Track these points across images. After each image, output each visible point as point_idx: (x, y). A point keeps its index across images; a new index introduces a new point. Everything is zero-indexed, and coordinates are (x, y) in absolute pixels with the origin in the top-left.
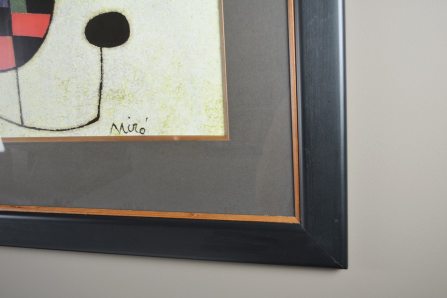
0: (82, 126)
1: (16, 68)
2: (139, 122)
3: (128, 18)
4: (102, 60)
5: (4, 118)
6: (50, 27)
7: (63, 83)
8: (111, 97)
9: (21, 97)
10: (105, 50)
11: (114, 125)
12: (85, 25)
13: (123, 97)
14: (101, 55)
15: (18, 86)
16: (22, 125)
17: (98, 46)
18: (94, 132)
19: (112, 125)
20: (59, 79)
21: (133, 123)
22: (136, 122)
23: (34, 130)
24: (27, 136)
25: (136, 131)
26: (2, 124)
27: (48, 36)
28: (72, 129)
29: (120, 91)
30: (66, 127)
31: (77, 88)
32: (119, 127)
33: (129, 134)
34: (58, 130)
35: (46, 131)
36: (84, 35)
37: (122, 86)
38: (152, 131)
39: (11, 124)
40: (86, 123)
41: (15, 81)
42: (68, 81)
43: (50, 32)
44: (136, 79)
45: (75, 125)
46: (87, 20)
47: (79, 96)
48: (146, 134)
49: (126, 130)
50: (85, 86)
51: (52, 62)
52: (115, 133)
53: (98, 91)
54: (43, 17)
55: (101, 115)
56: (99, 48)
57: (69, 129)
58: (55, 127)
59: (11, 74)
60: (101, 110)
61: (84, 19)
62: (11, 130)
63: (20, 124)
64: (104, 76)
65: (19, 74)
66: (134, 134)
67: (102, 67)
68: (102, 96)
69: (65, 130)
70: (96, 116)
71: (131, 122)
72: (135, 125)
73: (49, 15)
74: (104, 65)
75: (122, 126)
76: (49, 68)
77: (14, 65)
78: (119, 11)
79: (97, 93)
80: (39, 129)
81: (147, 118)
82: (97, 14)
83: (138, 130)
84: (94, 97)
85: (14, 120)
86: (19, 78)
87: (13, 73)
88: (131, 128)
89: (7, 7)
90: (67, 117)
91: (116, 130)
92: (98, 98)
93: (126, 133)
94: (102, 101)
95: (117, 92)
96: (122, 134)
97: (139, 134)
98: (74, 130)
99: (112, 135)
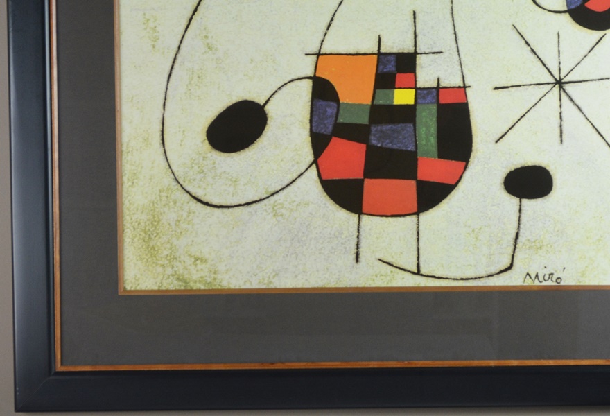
0: (492, 275)
1: (417, 213)
2: (556, 271)
3: (552, 173)
4: (520, 211)
5: (395, 265)
6: (464, 175)
7: (473, 231)
8: (527, 246)
9: (420, 244)
10: (525, 201)
11: (528, 274)
12: (505, 176)
13: (541, 248)
14: (520, 205)
15: (418, 233)
16: (418, 273)
17: (517, 197)
18: (504, 281)
19: (525, 274)
20: (469, 227)
21: (549, 273)
22: (552, 272)
23: (433, 279)
24: (422, 284)
25: (552, 281)
26: (392, 272)
27: (460, 183)
28: (479, 278)
29: (537, 241)
30: (473, 275)
31: (490, 236)
32: (533, 277)
33: (544, 283)
34: (462, 279)
35: (447, 280)
36: (503, 185)
37: (540, 236)
38: (569, 280)
39: (403, 272)
40: (497, 272)
41: (415, 227)
42: (480, 229)
43: (462, 179)
44: (556, 230)
45: (484, 274)
46: (507, 171)
47: (491, 245)
48: (562, 284)
49: (541, 279)
50: (500, 235)
51: (462, 209)
52: (528, 282)
53: (514, 240)
54: (457, 165)
55: (514, 264)
56: (518, 199)
57: (476, 278)
58: (459, 275)
59: (411, 220)
60: (515, 259)
61: (504, 170)
62: (403, 278)
63: (416, 272)
64: (522, 226)
65: (420, 220)
66: (549, 283)
67: (520, 217)
68: (517, 246)
69: (472, 279)
70: (509, 265)
71: (547, 272)
72: (551, 274)
73: (464, 163)
74: (523, 216)
75: (537, 275)
76: (459, 215)
77: (416, 210)
78: (543, 165)
79: (512, 243)
80: (439, 278)
81: (564, 268)
82: (519, 166)
83: (554, 279)
84: (508, 246)
85: (408, 268)
86: (420, 224)
87: (414, 218)
88: (546, 278)
89: (414, 150)
90: (475, 266)
91: (530, 280)
92: (513, 247)
93: (541, 282)
94: (517, 250)
95: (535, 242)
96: (537, 283)
97: (555, 284)
98: (482, 279)
99: (526, 284)
